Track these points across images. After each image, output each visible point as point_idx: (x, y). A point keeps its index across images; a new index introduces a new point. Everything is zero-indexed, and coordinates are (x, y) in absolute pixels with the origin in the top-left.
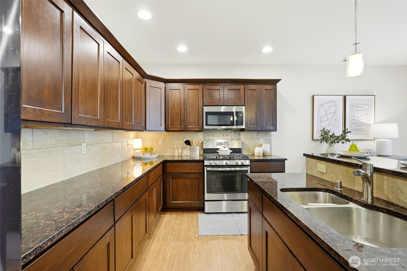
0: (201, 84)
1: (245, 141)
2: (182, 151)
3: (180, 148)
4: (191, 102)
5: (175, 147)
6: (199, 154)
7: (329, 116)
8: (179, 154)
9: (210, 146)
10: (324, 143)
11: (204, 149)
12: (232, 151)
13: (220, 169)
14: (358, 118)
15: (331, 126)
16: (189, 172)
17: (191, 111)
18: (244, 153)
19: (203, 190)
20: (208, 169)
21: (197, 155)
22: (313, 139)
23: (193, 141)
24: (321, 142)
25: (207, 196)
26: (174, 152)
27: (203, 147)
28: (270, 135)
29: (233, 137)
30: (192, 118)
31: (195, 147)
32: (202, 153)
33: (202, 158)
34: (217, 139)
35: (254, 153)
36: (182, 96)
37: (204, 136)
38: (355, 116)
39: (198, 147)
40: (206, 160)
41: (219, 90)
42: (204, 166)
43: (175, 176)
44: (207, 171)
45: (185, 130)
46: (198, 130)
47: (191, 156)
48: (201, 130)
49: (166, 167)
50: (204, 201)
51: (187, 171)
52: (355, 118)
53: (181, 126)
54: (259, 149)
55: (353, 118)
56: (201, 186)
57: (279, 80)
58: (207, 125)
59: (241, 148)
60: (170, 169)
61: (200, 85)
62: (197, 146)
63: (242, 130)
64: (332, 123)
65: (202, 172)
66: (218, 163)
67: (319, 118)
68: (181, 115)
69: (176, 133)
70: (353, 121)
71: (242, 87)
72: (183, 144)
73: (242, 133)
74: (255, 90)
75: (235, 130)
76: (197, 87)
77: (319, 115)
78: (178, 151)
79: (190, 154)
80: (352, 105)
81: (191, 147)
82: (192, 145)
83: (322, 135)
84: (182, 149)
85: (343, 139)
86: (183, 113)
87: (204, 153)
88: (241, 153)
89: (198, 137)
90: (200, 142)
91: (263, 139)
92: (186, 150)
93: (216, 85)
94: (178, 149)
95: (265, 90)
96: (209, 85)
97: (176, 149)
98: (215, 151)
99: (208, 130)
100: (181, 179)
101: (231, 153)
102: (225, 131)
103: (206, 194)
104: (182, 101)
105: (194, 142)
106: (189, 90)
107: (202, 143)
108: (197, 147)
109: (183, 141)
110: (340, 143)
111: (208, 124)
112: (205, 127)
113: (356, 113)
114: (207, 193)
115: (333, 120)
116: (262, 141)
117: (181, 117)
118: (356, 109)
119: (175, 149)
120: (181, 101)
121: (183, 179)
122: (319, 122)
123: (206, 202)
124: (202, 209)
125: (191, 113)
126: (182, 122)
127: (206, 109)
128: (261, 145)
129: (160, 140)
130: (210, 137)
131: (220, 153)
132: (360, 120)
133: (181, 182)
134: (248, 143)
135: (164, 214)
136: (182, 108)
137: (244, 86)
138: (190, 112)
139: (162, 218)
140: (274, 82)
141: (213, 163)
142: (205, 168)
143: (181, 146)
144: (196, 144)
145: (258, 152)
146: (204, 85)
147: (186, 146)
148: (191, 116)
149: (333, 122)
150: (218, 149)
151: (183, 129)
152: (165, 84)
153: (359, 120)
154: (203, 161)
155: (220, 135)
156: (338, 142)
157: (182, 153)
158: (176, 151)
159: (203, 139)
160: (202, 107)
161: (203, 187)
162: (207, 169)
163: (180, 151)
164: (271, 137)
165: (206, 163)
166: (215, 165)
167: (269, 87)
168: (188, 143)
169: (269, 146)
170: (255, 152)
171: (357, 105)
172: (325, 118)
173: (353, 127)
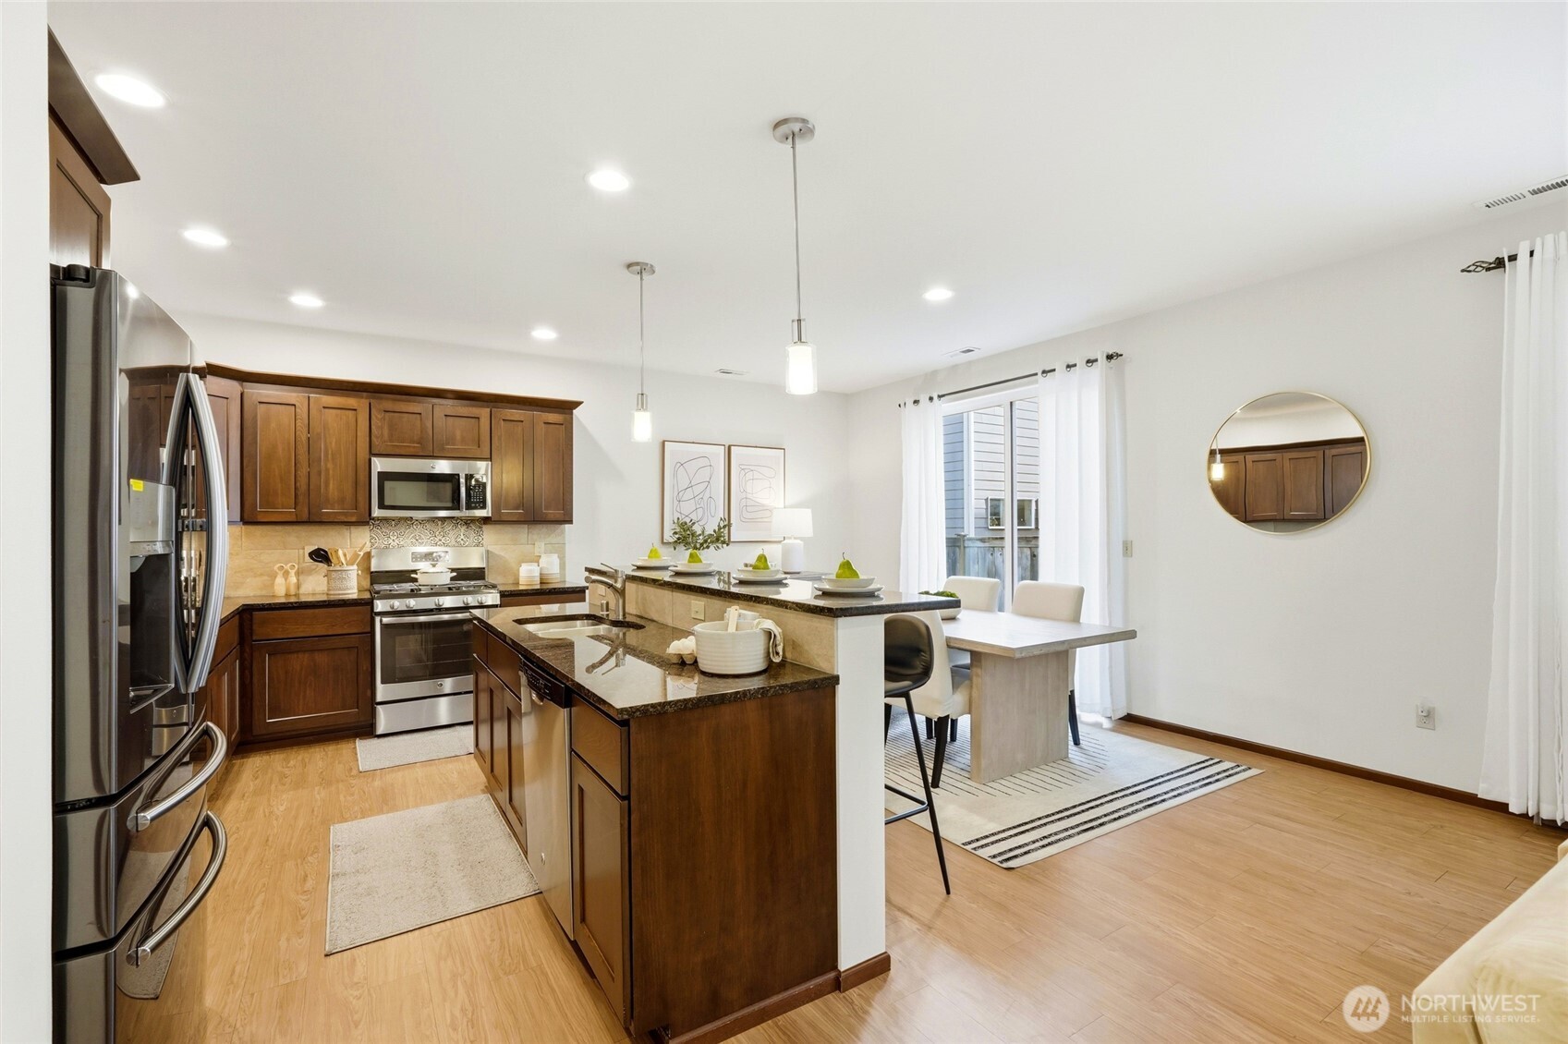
0: (365, 394)
1: (495, 549)
2: (298, 580)
3: (292, 573)
4: (333, 444)
5: (276, 568)
6: (356, 587)
7: (697, 490)
8: (288, 589)
9: (394, 564)
10: (681, 548)
11: (372, 572)
12: (455, 574)
13: (422, 619)
14: (754, 495)
15: (700, 511)
16: (330, 633)
17: (330, 465)
18: (490, 579)
19: (369, 679)
20: (386, 620)
21: (351, 587)
22: (663, 543)
23: (336, 551)
24: (675, 549)
25: (382, 691)
26: (273, 584)
27: (370, 568)
28: (563, 532)
29: (462, 537)
30: (334, 486)
31: (345, 567)
32: (366, 583)
33: (367, 596)
34: (414, 545)
35: (518, 579)
36: (302, 424)
37: (372, 538)
38: (749, 490)
39: (355, 567)
40: (379, 598)
41: (418, 416)
42: (373, 614)
43: (281, 649)
44: (384, 626)
45: (312, 518)
46: (354, 519)
47: (332, 592)
48: (366, 520)
49: (251, 625)
50: (372, 704)
51: (320, 630)
52: (749, 496)
53: (298, 507)
54: (530, 568)
55: (743, 494)
56: (365, 666)
57: (578, 404)
58: (382, 506)
59: (484, 566)
60: (266, 630)
61: (362, 397)
62: (352, 564)
63: (486, 520)
64: (702, 505)
65: (369, 630)
66: (413, 603)
67: (676, 493)
68: (298, 478)
69: (279, 528)
70: (743, 503)
71: (484, 413)
72: (301, 561)
73: (486, 528)
74: (520, 423)
75: (468, 522)
76: (351, 401)
77: (676, 487)
78: (286, 580)
79: (328, 587)
80: (743, 467)
81: (331, 568)
82: (334, 560)
83: (675, 533)
84: (298, 574)
85: (718, 540)
86: (303, 471)
87: (372, 584)
88: (484, 579)
89: (353, 540)
90: (362, 553)
91: (543, 544)
92: (311, 578)
93: (409, 401)
94: (286, 574)
95: (545, 423)
96: (387, 399)
97: (280, 573)
98: (405, 576)
99: (386, 520)
100: (301, 655)
101: (452, 579)
102: (440, 523)
103: (380, 687)
104: (303, 437)
105: (340, 553)
106: (327, 410)
107: (368, 556)
108: (351, 568)
109: (301, 551)
110: (712, 547)
111: (386, 503)
112: (376, 512)
113: (750, 484)
114: (382, 683)
115: (705, 499)
116: (540, 546)
117: (298, 484)
118: (749, 475)
119: (274, 576)
120: (298, 439)
121: (307, 655)
122: (676, 502)
123: (379, 708)
124: (366, 729)
125: (331, 472)
126: (301, 498)
127: (379, 465)
128: (537, 560)
130: (394, 540)
131: (422, 579)
132: (757, 500)
133: (299, 662)
134: (502, 554)
135: (243, 758)
136: (303, 458)
137: (489, 410)
138: (327, 470)
139: (236, 768)
140: (567, 407)
141: (398, 604)
142: (378, 619)
143: (296, 566)
144: (346, 559)
145: (528, 576)
146: (374, 398)
147: (314, 567)
148: (331, 482)
149: (705, 503)
150: (415, 572)
151: (305, 518)
152: (242, 386)
153: (755, 499)
154: (370, 603)
155: (424, 533)
156: (708, 547)
157: (298, 586)
158: (280, 580)
159: (368, 544)
160: (368, 457)
161: (370, 670)
162: (381, 621)
163: (293, 579)
164: (564, 537)
165: (380, 606)
166: (406, 609)
167: (553, 417)
168: (321, 556)
169: (558, 560)
170: (521, 575)
171: (752, 468)
172: (689, 494)
173: (744, 512)
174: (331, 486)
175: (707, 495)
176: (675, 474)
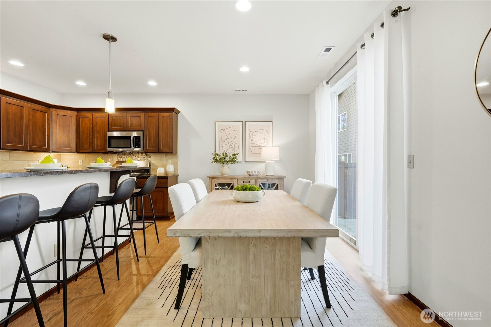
1: (154, 162)
4: (99, 128)
7: (230, 140)
14: (256, 142)
15: (231, 149)
17: (98, 135)
28: (177, 157)
29: (144, 158)
36: (91, 123)
37: (118, 158)
38: (254, 140)
41: (122, 118)
52: (254, 142)
55: (252, 142)
57: (173, 109)
58: (110, 147)
64: (232, 146)
67: (221, 142)
68: (90, 139)
70: (251, 145)
71: (142, 115)
73: (152, 155)
74: (154, 118)
76: (103, 114)
77: (221, 139)
80: (251, 130)
86: (91, 137)
89: (113, 159)
91: (170, 161)
95: (162, 117)
106: (97, 118)
113: (254, 137)
115: (234, 144)
117: (90, 141)
118: (254, 134)
120: (90, 127)
122: (221, 146)
125: (98, 137)
126: (90, 145)
129: (80, 161)
130: (124, 159)
132: (259, 144)
136: (91, 133)
137: (144, 113)
140: (170, 111)
149: (234, 146)
151: (91, 151)
152: (77, 113)
153: (257, 144)
160: (106, 132)
164: (178, 159)
167: (165, 114)
171: (256, 130)
172: (226, 142)
173: (252, 150)
174: (98, 141)
175: (235, 142)
176: (220, 134)
